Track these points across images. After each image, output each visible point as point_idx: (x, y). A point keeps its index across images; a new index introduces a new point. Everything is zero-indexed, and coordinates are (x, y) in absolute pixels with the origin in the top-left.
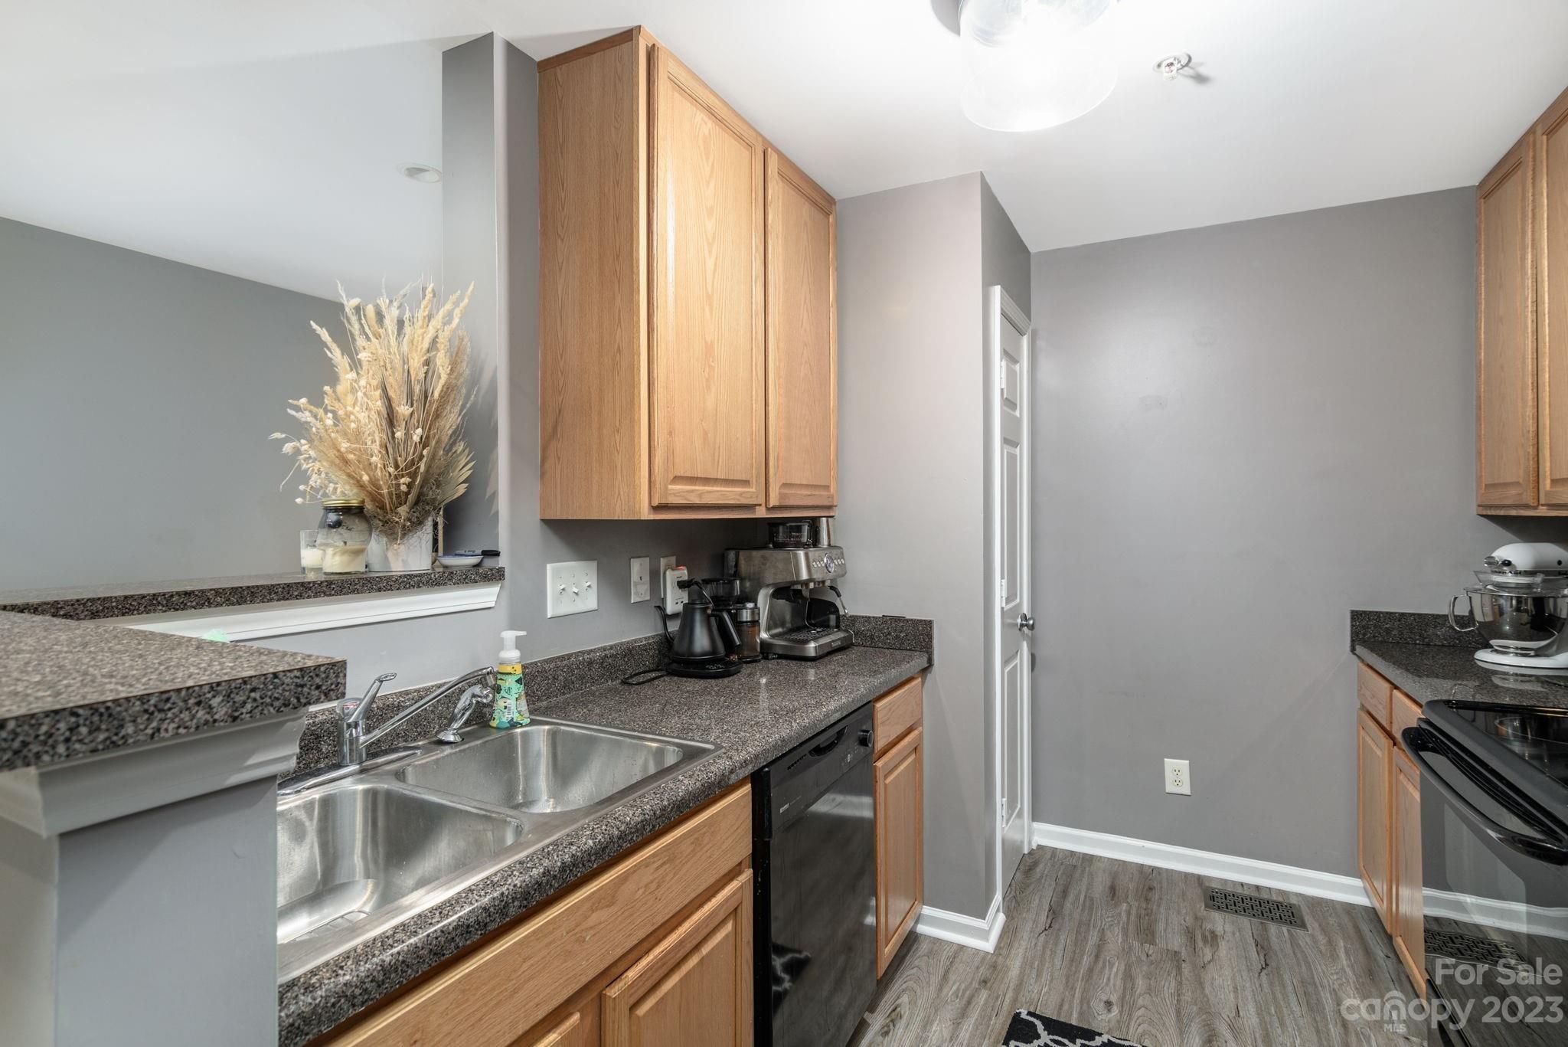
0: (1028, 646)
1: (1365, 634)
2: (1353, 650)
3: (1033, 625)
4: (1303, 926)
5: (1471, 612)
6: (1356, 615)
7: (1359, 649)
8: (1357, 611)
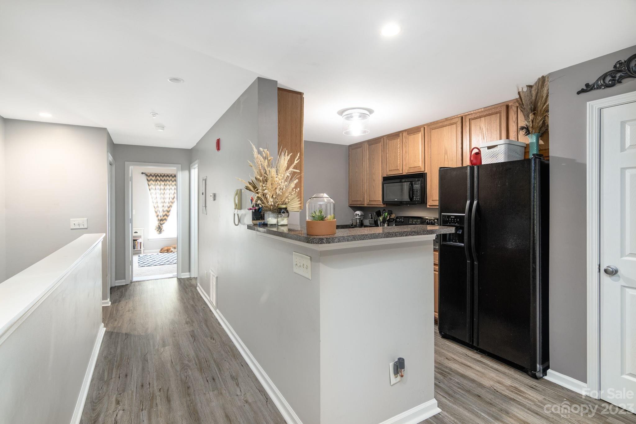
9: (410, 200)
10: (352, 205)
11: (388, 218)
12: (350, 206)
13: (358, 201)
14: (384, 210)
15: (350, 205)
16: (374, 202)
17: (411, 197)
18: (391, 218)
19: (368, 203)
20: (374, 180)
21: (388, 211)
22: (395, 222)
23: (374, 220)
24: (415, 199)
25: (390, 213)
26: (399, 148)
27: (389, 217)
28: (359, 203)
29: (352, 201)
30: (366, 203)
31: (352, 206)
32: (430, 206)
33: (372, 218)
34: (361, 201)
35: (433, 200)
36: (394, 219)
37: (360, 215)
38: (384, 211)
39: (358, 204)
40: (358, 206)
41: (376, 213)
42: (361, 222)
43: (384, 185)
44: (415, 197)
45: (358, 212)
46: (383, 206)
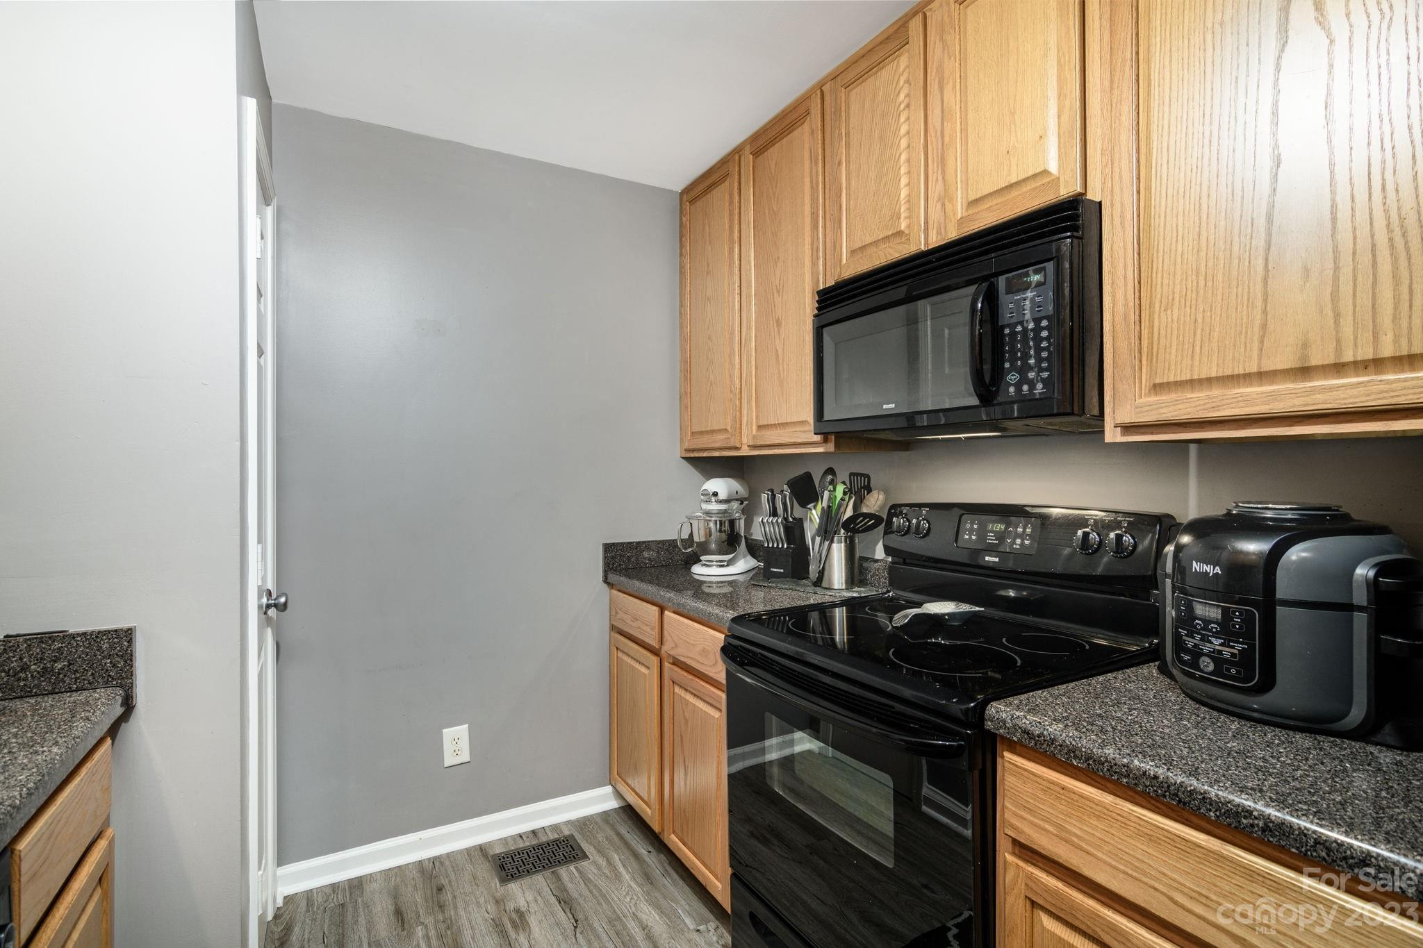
0: (273, 634)
1: (614, 564)
2: (606, 580)
3: (285, 604)
4: (585, 857)
5: (691, 535)
6: (608, 548)
7: (613, 578)
8: (608, 544)
9: (980, 396)
10: (693, 451)
11: (849, 513)
12: (688, 455)
13: (713, 432)
14: (831, 471)
15: (688, 450)
16: (780, 431)
17: (987, 378)
18: (865, 510)
19: (754, 437)
20: (778, 323)
21: (852, 474)
22: (886, 533)
23: (786, 519)
24: (1018, 386)
25: (861, 489)
26: (908, 106)
27: (855, 508)
28: (718, 440)
29: (692, 433)
30: (745, 440)
31: (692, 455)
32: (1127, 428)
33: (774, 513)
34: (726, 430)
35: (1157, 388)
36: (877, 519)
37: (722, 496)
38: (830, 477)
39: (715, 445)
40: (716, 454)
41: (792, 484)
42: (727, 527)
43: (826, 331)
44: (1013, 377)
45: (721, 486)
46: (821, 450)
